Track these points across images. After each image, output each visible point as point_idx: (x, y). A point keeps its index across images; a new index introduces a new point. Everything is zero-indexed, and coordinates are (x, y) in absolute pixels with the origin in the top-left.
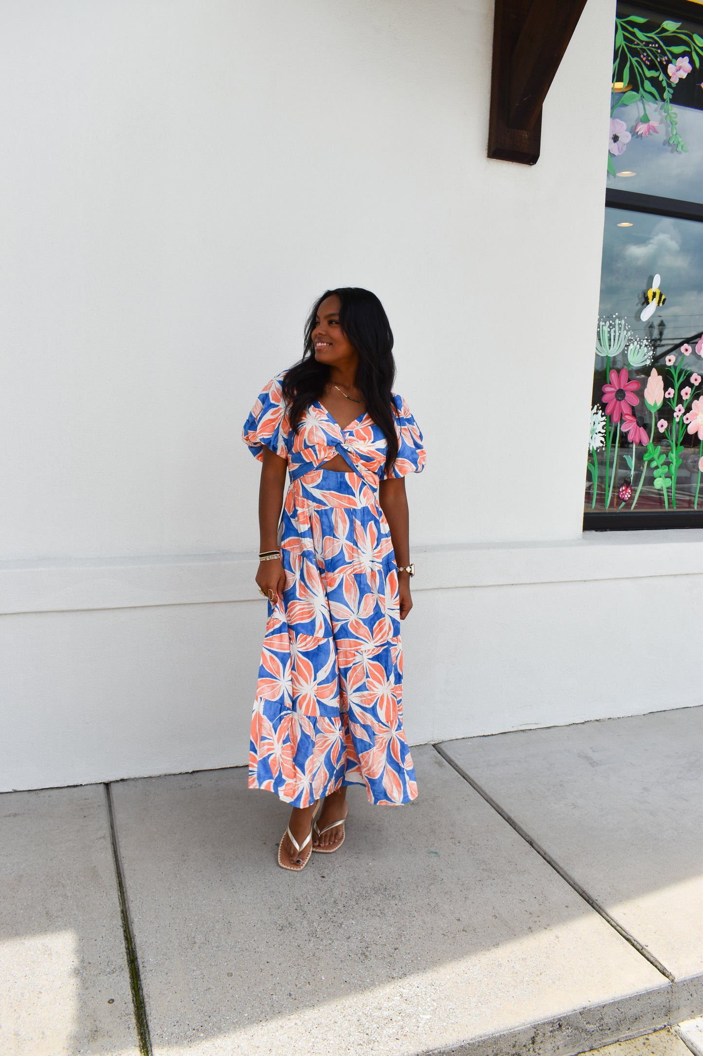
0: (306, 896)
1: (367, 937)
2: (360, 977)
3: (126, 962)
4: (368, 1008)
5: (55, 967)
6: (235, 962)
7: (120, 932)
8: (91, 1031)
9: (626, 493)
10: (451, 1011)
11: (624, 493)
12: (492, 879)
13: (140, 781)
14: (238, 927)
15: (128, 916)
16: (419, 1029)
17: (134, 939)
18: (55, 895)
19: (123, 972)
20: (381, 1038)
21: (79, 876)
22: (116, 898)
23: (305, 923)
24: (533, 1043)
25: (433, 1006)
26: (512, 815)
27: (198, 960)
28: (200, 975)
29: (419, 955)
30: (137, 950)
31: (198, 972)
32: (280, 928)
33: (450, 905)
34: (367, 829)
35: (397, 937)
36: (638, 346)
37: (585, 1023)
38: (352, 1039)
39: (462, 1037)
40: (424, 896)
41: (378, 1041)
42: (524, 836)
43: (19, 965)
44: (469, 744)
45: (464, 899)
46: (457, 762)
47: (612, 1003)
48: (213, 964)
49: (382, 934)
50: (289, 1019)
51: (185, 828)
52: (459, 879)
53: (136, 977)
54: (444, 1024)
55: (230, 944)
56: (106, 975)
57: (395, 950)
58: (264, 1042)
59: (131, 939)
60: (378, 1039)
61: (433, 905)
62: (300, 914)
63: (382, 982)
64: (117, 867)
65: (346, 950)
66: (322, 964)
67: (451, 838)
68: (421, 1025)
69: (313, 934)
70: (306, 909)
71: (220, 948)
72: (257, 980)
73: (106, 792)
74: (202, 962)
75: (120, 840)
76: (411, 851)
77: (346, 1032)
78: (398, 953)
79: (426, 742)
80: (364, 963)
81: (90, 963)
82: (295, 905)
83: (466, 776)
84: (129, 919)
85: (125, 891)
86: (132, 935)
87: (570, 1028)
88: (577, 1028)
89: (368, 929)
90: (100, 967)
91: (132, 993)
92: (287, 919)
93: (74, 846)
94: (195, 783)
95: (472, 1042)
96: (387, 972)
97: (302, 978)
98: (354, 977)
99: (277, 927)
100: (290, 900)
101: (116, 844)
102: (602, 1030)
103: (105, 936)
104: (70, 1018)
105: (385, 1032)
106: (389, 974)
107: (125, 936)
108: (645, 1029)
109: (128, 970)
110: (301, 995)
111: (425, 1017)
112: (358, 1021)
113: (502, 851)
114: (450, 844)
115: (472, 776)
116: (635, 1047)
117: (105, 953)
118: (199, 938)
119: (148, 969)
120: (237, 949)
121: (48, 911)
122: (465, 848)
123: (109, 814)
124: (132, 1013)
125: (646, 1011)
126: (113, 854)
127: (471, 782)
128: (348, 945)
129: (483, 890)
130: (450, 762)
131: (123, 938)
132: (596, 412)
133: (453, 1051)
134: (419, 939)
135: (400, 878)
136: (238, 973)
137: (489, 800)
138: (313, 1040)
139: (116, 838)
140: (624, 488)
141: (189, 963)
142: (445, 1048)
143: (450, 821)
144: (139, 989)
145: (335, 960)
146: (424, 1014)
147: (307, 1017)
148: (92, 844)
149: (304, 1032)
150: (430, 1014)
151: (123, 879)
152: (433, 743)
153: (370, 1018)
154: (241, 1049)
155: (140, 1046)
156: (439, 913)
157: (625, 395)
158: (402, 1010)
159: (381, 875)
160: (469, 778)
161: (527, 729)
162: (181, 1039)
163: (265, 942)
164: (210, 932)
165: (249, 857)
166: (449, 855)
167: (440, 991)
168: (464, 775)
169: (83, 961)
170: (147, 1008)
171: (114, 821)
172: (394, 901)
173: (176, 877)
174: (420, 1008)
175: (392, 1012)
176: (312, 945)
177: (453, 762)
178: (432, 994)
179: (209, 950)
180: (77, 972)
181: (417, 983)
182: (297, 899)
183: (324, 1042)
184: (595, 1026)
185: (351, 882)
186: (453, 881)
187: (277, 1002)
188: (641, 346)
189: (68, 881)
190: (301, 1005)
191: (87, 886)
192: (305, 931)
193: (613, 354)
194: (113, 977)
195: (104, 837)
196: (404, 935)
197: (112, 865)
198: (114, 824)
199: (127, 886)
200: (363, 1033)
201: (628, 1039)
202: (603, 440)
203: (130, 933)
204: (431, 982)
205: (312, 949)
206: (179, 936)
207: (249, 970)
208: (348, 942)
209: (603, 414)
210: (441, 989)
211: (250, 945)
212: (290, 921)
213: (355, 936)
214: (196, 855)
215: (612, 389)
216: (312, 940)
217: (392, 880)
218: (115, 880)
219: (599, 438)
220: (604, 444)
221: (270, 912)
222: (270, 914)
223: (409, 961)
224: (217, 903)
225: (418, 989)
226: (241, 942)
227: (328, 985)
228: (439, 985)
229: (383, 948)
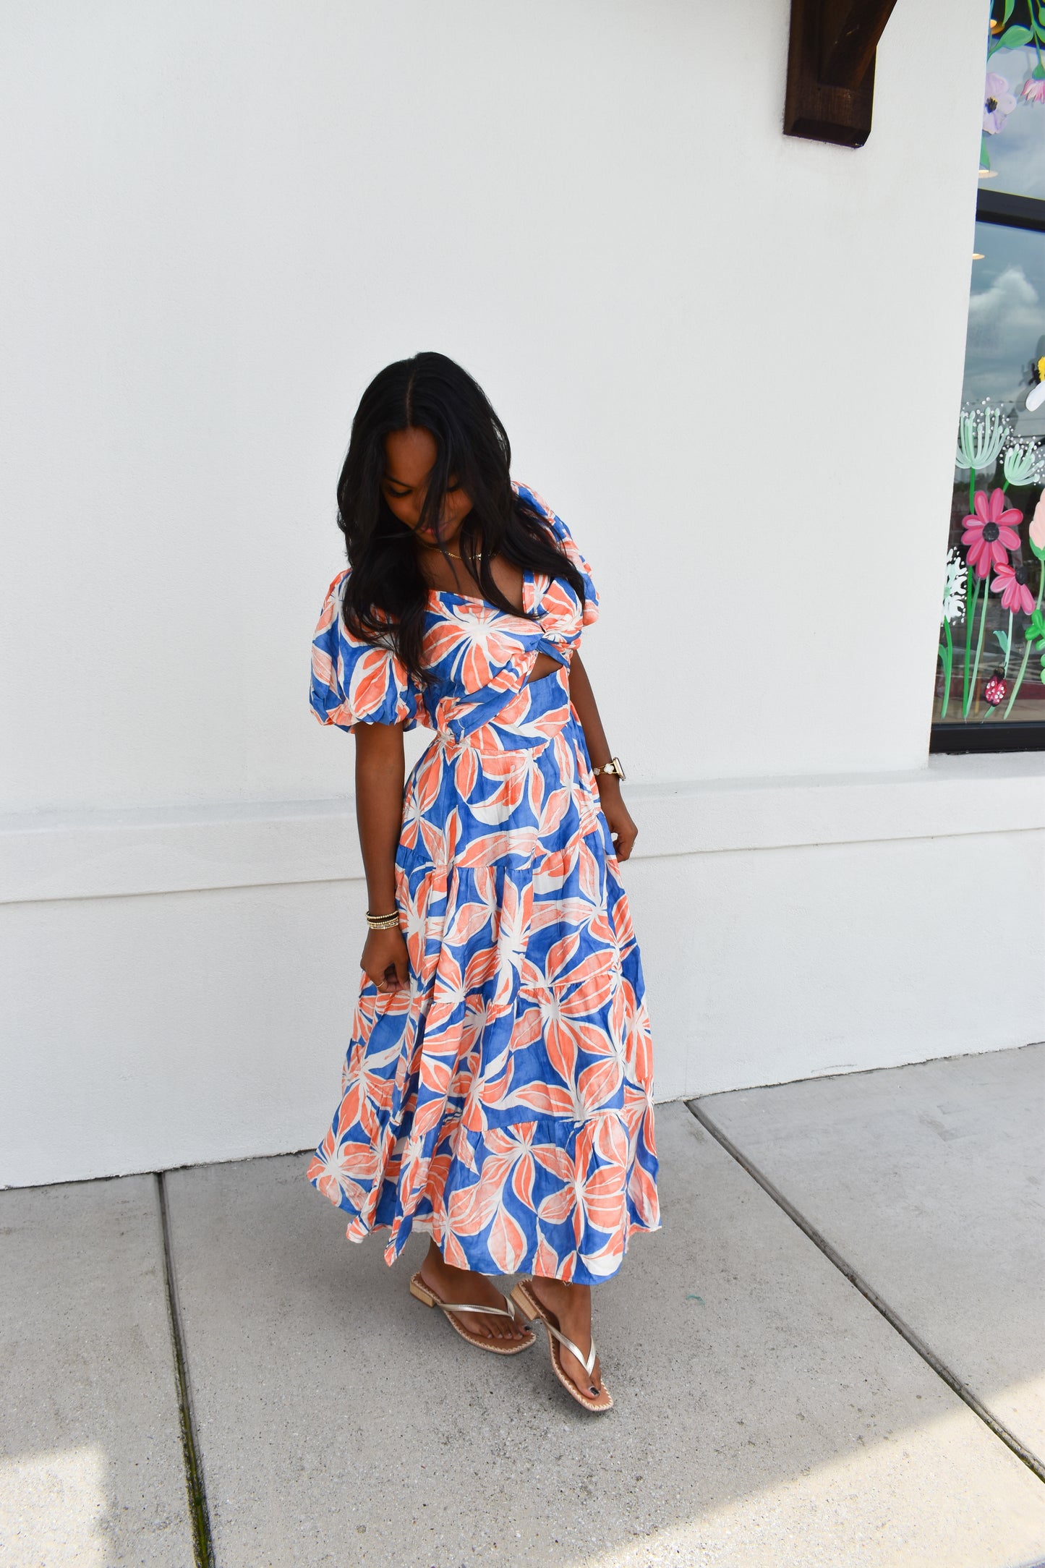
0: (486, 1382)
1: (589, 1456)
2: (580, 1533)
3: (187, 1507)
5: (68, 1516)
6: (370, 1505)
7: (178, 1450)
9: (996, 693)
11: (993, 691)
12: (793, 1346)
13: (213, 1168)
14: (375, 1438)
15: (192, 1417)
17: (201, 1461)
18: (71, 1380)
19: (182, 1524)
21: (110, 1344)
22: (171, 1385)
23: (486, 1430)
26: (819, 1228)
27: (308, 1501)
28: (312, 1529)
29: (678, 1489)
30: (206, 1482)
31: (308, 1525)
32: (444, 1440)
33: (726, 1395)
35: (639, 1456)
36: (1021, 452)
40: (682, 1378)
42: (840, 1264)
44: (744, 1100)
45: (748, 1384)
46: (724, 1132)
48: (333, 1509)
51: (285, 1254)
52: (738, 1346)
53: (204, 1533)
55: (361, 1470)
56: (154, 1532)
57: (638, 1480)
59: (196, 1461)
61: (697, 1394)
62: (477, 1414)
63: (616, 1542)
64: (174, 1325)
65: (555, 1481)
66: (516, 1508)
67: (722, 1271)
69: (499, 1451)
70: (486, 1403)
71: (344, 1478)
72: (408, 1539)
73: (158, 1190)
75: (179, 1276)
76: (657, 1294)
78: (643, 1486)
79: (675, 1099)
80: (586, 1505)
82: (468, 1396)
83: (740, 1158)
84: (193, 1424)
85: (186, 1370)
86: (197, 1453)
89: (590, 1441)
90: (144, 1516)
91: (197, 1564)
92: (455, 1423)
93: (104, 1289)
94: (301, 1173)
96: (626, 1522)
97: (483, 1534)
98: (570, 1534)
99: (440, 1438)
100: (460, 1386)
101: (173, 1284)
103: (153, 1456)
106: (628, 1527)
107: (185, 1456)
109: (190, 1521)
113: (805, 1293)
114: (721, 1281)
115: (751, 1159)
117: (152, 1489)
118: (310, 1460)
119: (224, 1519)
120: (373, 1481)
121: (58, 1410)
122: (746, 1289)
123: (162, 1228)
126: (168, 1302)
127: (750, 1168)
128: (559, 1472)
129: (778, 1367)
130: (714, 1132)
131: (182, 1459)
132: (951, 559)
134: (677, 1460)
135: (641, 1345)
136: (375, 1526)
137: (780, 1200)
139: (173, 1272)
140: (993, 684)
141: (293, 1507)
143: (719, 1239)
144: (209, 1557)
145: (537, 1499)
148: (133, 1283)
151: (183, 1348)
152: (685, 1099)
156: (709, 1409)
157: (998, 533)
159: (609, 1340)
160: (746, 1160)
161: (836, 1074)
163: (420, 1467)
164: (327, 1447)
165: (391, 1307)
166: (720, 1303)
168: (738, 1155)
169: (114, 1505)
171: (170, 1241)
172: (632, 1385)
173: (271, 1344)
176: (498, 1471)
177: (719, 1132)
178: (703, 1565)
179: (325, 1483)
180: (105, 1525)
181: (676, 1544)
182: (472, 1385)
186: (729, 1349)
188: (1025, 452)
189: (92, 1353)
191: (124, 1362)
192: (486, 1444)
193: (981, 465)
194: (165, 1536)
195: (153, 1272)
196: (652, 1453)
197: (166, 1323)
198: (170, 1248)
199: (190, 1362)
202: (962, 605)
203: (193, 1448)
204: (699, 1542)
205: (498, 1480)
206: (275, 1456)
207: (393, 1520)
208: (559, 1465)
209: (963, 563)
210: (717, 1555)
211: (394, 1471)
212: (461, 1426)
213: (569, 1455)
214: (304, 1303)
215: (979, 523)
216: (499, 1463)
217: (627, 1348)
218: (171, 1351)
219: (956, 603)
220: (962, 612)
221: (428, 1410)
222: (426, 1413)
223: (661, 1501)
224: (338, 1393)
225: (678, 1556)
226: (379, 1466)
227: (527, 1548)
228: (714, 1547)
229: (618, 1478)
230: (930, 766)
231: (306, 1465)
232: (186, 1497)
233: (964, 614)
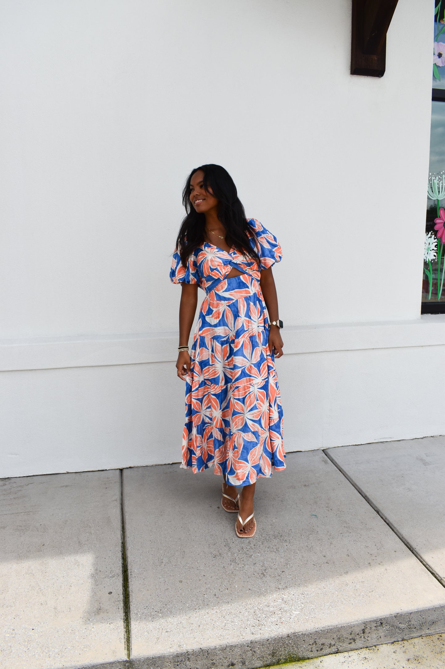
0: (232, 538)
1: (266, 564)
2: (259, 587)
3: (121, 572)
4: (261, 605)
5: (81, 572)
6: (185, 574)
7: (120, 555)
8: (97, 609)
10: (312, 610)
12: (349, 533)
13: (141, 468)
14: (189, 554)
15: (126, 545)
16: (290, 619)
18: (85, 532)
19: (119, 577)
20: (267, 623)
21: (99, 522)
22: (119, 535)
23: (229, 554)
24: (364, 633)
25: (301, 606)
26: (367, 494)
27: (163, 572)
28: (163, 581)
29: (297, 576)
30: (128, 565)
31: (162, 579)
32: (214, 556)
33: (321, 547)
34: (275, 500)
35: (284, 565)
37: (398, 623)
38: (249, 623)
39: (317, 626)
40: (305, 541)
41: (264, 625)
42: (374, 507)
43: (60, 570)
44: (346, 450)
45: (330, 544)
46: (336, 461)
47: (417, 611)
48: (172, 575)
49: (276, 563)
50: (213, 609)
51: (164, 496)
52: (328, 532)
53: (126, 580)
54: (307, 617)
55: (183, 564)
56: (109, 578)
57: (283, 572)
58: (196, 621)
59: (126, 559)
60: (265, 624)
61: (310, 547)
62: (227, 549)
63: (272, 591)
64: (122, 517)
65: (252, 571)
66: (237, 578)
67: (327, 507)
68: (292, 617)
69: (234, 561)
70: (231, 545)
71: (177, 566)
72: (197, 585)
73: (120, 475)
74: (165, 574)
75: (125, 502)
76: (300, 514)
77: (246, 618)
78: (284, 574)
79: (319, 448)
80: (262, 579)
81: (100, 571)
82: (225, 543)
84: (126, 548)
85: (125, 531)
87: (388, 625)
88: (393, 626)
89: (267, 559)
90: (106, 574)
91: (123, 589)
92: (219, 551)
93: (98, 505)
94: (173, 470)
95: (323, 629)
96: (276, 585)
97: (224, 585)
98: (255, 587)
99: (212, 556)
100: (222, 540)
101: (123, 504)
102: (410, 628)
103: (111, 556)
104: (86, 601)
105: (269, 620)
106: (277, 586)
107: (122, 557)
108: (439, 630)
109: (121, 576)
110: (221, 596)
111: (295, 612)
112: (254, 612)
113: (358, 516)
114: (326, 510)
115: (345, 470)
116: (432, 640)
117: (110, 566)
118: (165, 560)
119: (133, 576)
120: (187, 567)
121: (80, 541)
122: (335, 514)
123: (121, 487)
124: (122, 600)
125: (440, 618)
126: (121, 509)
127: (344, 473)
128: (254, 568)
129: (342, 539)
130: (332, 460)
131: (121, 558)
132: (430, 236)
133: (311, 634)
134: (298, 567)
135: (291, 530)
136: (186, 581)
137: (354, 485)
138: (225, 622)
141: (158, 574)
142: (306, 632)
143: (327, 496)
144: (127, 587)
145: (245, 576)
146: (295, 611)
147: (223, 608)
148: (109, 504)
149: (221, 617)
150: (299, 611)
151: (125, 525)
152: (323, 449)
153: (261, 611)
154: (182, 624)
155: (124, 619)
156: (313, 552)
158: (282, 608)
159: (279, 528)
160: (343, 470)
161: (385, 441)
162: (148, 616)
163: (204, 564)
164: (172, 556)
165: (200, 514)
166: (324, 517)
167: (307, 598)
168: (340, 469)
169: (96, 570)
170: (130, 598)
171: (123, 491)
172: (286, 543)
173: (156, 524)
174: (293, 607)
175: (275, 609)
177: (334, 461)
178: (302, 599)
179: (170, 567)
180: (93, 576)
181: (293, 592)
182: (227, 540)
183: (232, 624)
184: (405, 625)
185: (260, 531)
186: (324, 533)
187: (207, 598)
189: (93, 524)
190: (221, 601)
191: (103, 528)
192: (229, 558)
193: (441, 198)
194: (113, 580)
195: (116, 500)
196: (289, 564)
197: (120, 516)
198: (123, 493)
199: (127, 528)
200: (256, 619)
201: (428, 635)
202: (435, 254)
203: (125, 555)
204: (302, 592)
205: (231, 569)
206: (153, 558)
207: (192, 580)
208: (254, 566)
209: (435, 237)
210: (308, 597)
211: (195, 565)
212: (220, 552)
213: (259, 563)
214: (169, 512)
215: (442, 221)
216: (233, 564)
217: (286, 531)
218: (120, 525)
219: (433, 253)
220: (436, 257)
221: (209, 547)
222: (209, 548)
223: (290, 579)
224: (178, 540)
225: (294, 596)
226: (189, 563)
227: (239, 591)
228: (307, 594)
229: (275, 571)
230: (421, 318)
231: (164, 562)
232: (121, 569)
233: (436, 258)
